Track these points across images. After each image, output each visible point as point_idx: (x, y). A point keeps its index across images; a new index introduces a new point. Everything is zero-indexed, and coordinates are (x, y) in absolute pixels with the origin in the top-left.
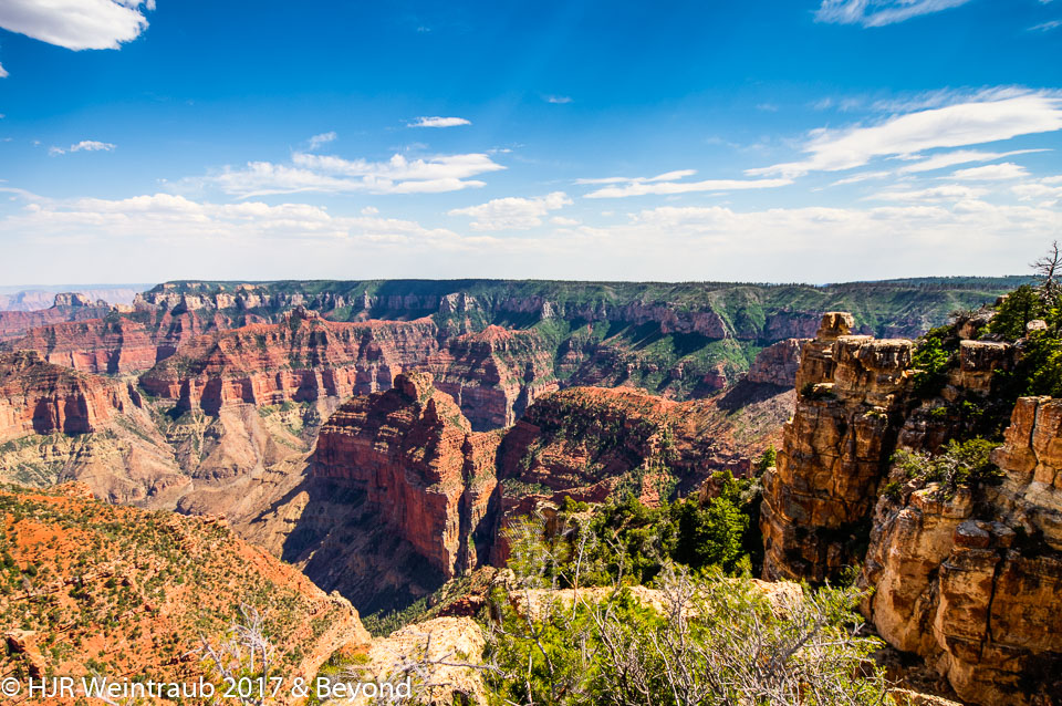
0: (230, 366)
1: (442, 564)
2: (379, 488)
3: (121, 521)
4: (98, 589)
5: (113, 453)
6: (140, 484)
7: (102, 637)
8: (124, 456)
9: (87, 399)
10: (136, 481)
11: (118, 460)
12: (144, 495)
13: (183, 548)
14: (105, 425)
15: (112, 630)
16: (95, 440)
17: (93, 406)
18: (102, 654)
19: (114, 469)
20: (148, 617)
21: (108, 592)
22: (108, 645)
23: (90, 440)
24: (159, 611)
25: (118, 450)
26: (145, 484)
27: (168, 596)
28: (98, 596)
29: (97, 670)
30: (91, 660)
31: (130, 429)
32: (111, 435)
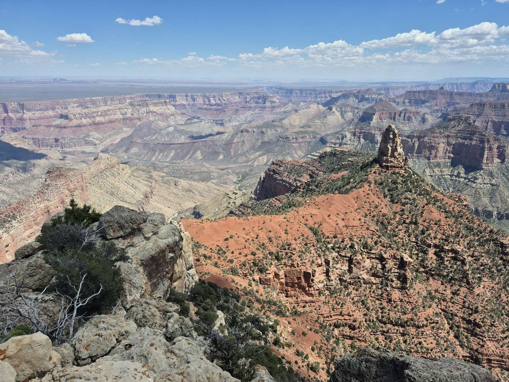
4: (448, 257)
5: (487, 185)
6: (496, 209)
7: (440, 282)
8: (493, 190)
9: (486, 150)
10: (493, 207)
11: (488, 190)
12: (494, 217)
13: (504, 260)
14: (490, 168)
15: (446, 283)
16: (481, 175)
17: (488, 155)
18: (436, 291)
19: (484, 195)
20: (466, 287)
21: (452, 261)
22: (441, 288)
23: (478, 174)
24: (474, 288)
25: (491, 184)
26: (498, 211)
27: (482, 283)
28: (447, 261)
29: (431, 297)
30: (430, 290)
31: (504, 174)
32: (491, 175)
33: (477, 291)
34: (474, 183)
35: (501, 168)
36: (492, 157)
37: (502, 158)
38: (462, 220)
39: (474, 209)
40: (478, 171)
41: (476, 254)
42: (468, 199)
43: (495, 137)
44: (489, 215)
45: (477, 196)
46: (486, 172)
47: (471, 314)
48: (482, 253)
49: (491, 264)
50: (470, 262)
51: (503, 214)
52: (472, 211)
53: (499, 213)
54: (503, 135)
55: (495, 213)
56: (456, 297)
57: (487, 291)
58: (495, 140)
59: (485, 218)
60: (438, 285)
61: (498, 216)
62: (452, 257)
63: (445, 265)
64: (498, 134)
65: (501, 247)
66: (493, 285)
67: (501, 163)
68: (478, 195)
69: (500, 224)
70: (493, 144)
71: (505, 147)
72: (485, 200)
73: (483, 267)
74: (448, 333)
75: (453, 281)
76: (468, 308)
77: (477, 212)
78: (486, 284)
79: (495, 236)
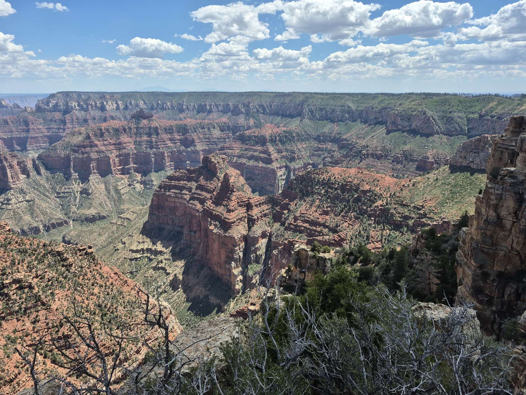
0: (96, 148)
1: (231, 283)
2: (191, 231)
3: (28, 247)
4: (13, 290)
5: (23, 203)
6: (40, 223)
7: (15, 320)
8: (30, 206)
9: (7, 168)
10: (37, 221)
11: (26, 208)
12: (42, 231)
13: (66, 266)
14: (18, 185)
15: (22, 317)
16: (12, 195)
17: (11, 173)
18: (15, 331)
19: (24, 214)
20: (44, 309)
21: (19, 292)
22: (19, 326)
23: (9, 195)
24: (51, 306)
25: (26, 201)
26: (43, 224)
27: (56, 297)
28: (13, 294)
29: (12, 342)
30: (8, 335)
31: (34, 188)
32: (22, 191)
33: (54, 307)
34: (9, 204)
35: (30, 183)
36: (17, 174)
37: (26, 173)
38: (12, 247)
39: (19, 231)
40: (8, 192)
41: (39, 273)
42: (10, 222)
43: (11, 154)
44: (36, 230)
45: (16, 216)
46: (17, 191)
47: (58, 331)
48: (44, 269)
49: (56, 275)
50: (37, 283)
51: (49, 225)
52: (19, 233)
53: (45, 226)
54: (18, 150)
55: (41, 227)
56: (38, 324)
57: (63, 301)
58: (12, 157)
59: (34, 235)
60: (14, 324)
61: (45, 229)
62: (17, 288)
63: (12, 300)
64: (12, 150)
65: (59, 255)
66: (66, 293)
67: (27, 178)
68: (18, 216)
69: (49, 235)
70: (12, 162)
71: (24, 161)
72: (27, 218)
73: (51, 282)
74: (44, 364)
75: (29, 311)
76: (53, 327)
77: (24, 233)
78: (60, 295)
79: (50, 248)
